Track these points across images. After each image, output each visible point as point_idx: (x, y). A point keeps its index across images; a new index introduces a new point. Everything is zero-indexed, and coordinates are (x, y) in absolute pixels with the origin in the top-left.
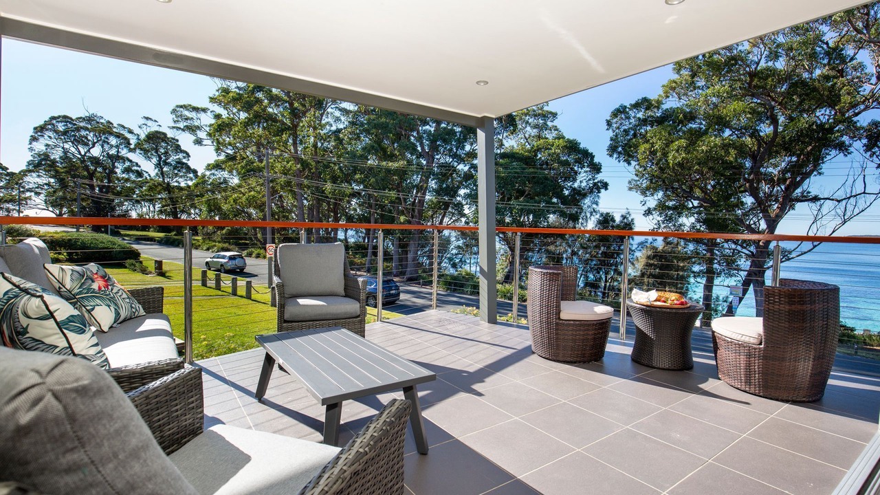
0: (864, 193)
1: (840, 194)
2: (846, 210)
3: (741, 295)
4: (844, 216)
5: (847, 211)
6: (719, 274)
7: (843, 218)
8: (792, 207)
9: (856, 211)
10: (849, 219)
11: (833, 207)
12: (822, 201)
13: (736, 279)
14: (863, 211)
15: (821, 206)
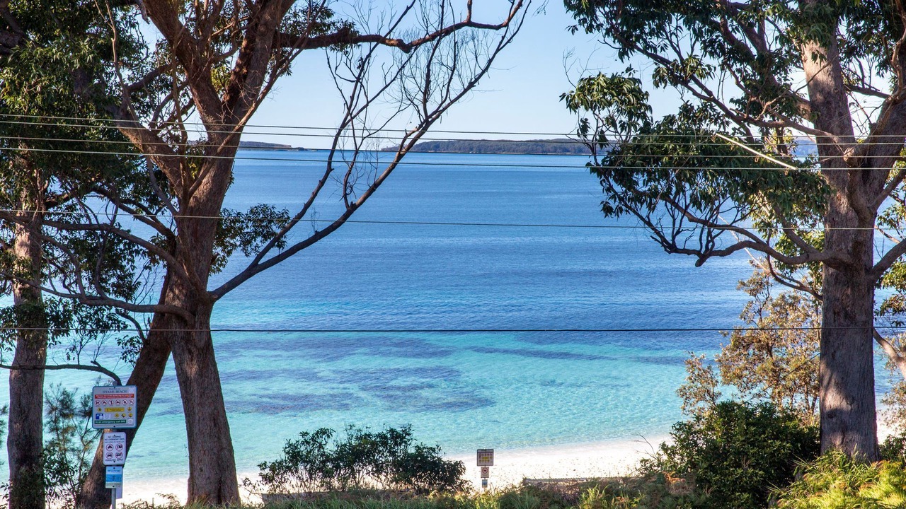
0: (469, 23)
1: (411, 28)
2: (428, 82)
3: (131, 422)
4: (425, 101)
5: (433, 85)
6: (62, 324)
7: (421, 108)
8: (283, 66)
9: (456, 87)
10: (438, 113)
11: (395, 70)
12: (366, 46)
13: (121, 334)
14: (471, 85)
15: (362, 65)
